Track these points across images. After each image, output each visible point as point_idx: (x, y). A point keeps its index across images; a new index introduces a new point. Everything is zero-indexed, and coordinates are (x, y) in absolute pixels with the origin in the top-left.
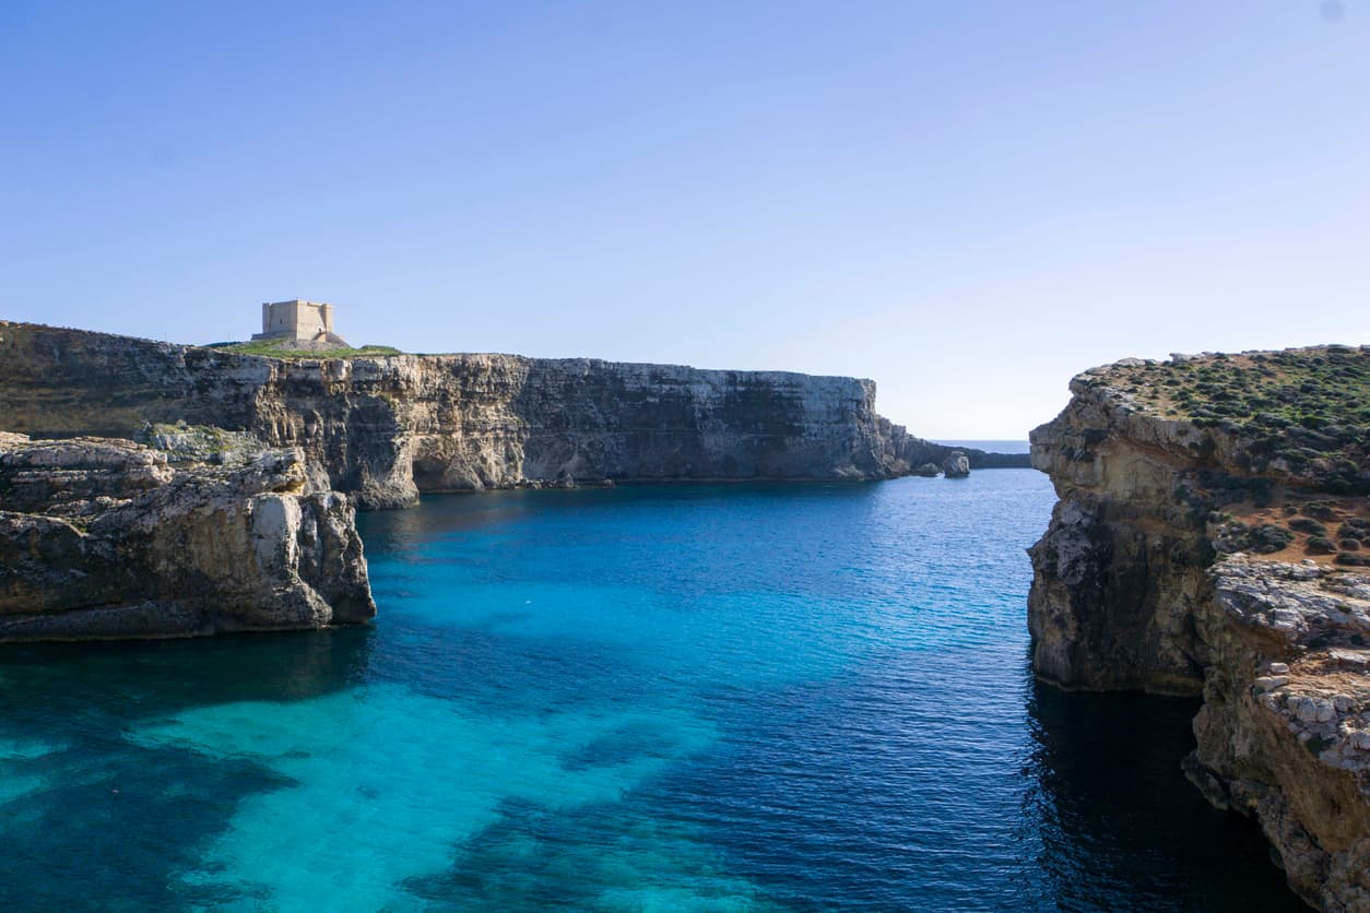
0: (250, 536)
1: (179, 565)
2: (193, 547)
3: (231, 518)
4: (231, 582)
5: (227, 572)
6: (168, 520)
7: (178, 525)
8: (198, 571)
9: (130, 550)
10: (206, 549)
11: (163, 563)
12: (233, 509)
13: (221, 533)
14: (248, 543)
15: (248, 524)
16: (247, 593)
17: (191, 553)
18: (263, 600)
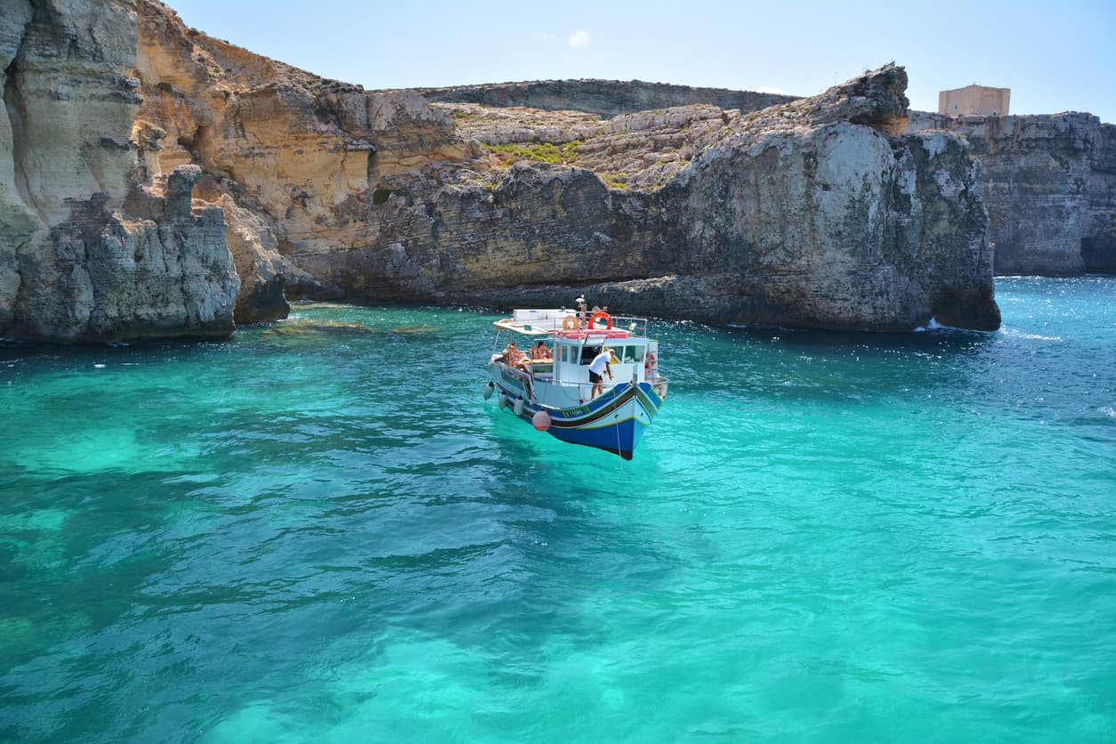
0: (810, 185)
1: (717, 228)
2: (735, 204)
3: (786, 158)
4: (781, 254)
5: (777, 239)
6: (707, 166)
7: (719, 173)
8: (740, 238)
9: (664, 210)
10: (751, 204)
11: (699, 225)
12: (790, 146)
13: (772, 183)
14: (808, 196)
15: (808, 166)
16: (801, 272)
17: (732, 211)
18: (826, 283)
